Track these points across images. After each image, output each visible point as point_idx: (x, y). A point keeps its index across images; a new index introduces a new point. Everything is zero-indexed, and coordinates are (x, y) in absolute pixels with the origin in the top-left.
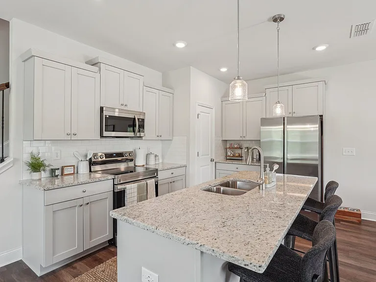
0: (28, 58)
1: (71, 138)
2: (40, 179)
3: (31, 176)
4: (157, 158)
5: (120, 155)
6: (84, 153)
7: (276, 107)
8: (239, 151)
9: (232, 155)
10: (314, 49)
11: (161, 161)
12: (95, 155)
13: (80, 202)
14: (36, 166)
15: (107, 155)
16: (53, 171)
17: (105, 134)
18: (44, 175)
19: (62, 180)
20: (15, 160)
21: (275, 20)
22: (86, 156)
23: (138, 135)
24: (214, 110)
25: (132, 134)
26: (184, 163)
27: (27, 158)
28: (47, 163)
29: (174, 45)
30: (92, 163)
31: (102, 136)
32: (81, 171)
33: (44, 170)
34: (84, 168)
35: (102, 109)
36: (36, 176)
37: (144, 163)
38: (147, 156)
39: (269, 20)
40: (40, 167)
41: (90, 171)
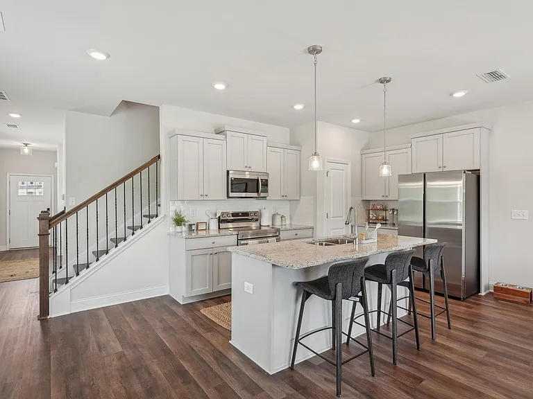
0: (173, 135)
1: (204, 199)
2: (181, 232)
3: (176, 229)
4: (283, 219)
5: (246, 214)
6: (214, 212)
7: (382, 168)
8: (383, 213)
9: (374, 218)
10: (451, 95)
11: (288, 222)
12: (223, 214)
13: (210, 251)
14: (179, 221)
15: (234, 215)
16: (191, 226)
17: (231, 194)
18: (184, 229)
19: (197, 234)
20: (165, 216)
21: (381, 81)
22: (216, 215)
23: (262, 195)
24: (349, 166)
25: (255, 195)
26: (311, 225)
27: (172, 214)
28: (186, 219)
29: (292, 107)
30: (220, 221)
31: (228, 197)
32: (211, 228)
33: (184, 225)
34: (214, 224)
35: (228, 172)
36: (179, 229)
37: (270, 224)
38: (273, 217)
39: (376, 81)
40: (181, 222)
41: (219, 228)
